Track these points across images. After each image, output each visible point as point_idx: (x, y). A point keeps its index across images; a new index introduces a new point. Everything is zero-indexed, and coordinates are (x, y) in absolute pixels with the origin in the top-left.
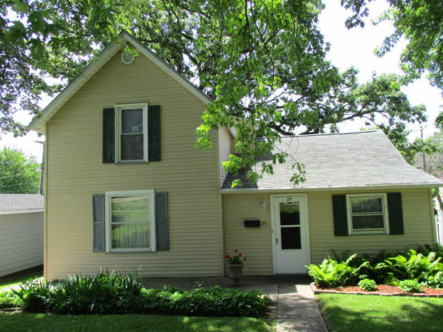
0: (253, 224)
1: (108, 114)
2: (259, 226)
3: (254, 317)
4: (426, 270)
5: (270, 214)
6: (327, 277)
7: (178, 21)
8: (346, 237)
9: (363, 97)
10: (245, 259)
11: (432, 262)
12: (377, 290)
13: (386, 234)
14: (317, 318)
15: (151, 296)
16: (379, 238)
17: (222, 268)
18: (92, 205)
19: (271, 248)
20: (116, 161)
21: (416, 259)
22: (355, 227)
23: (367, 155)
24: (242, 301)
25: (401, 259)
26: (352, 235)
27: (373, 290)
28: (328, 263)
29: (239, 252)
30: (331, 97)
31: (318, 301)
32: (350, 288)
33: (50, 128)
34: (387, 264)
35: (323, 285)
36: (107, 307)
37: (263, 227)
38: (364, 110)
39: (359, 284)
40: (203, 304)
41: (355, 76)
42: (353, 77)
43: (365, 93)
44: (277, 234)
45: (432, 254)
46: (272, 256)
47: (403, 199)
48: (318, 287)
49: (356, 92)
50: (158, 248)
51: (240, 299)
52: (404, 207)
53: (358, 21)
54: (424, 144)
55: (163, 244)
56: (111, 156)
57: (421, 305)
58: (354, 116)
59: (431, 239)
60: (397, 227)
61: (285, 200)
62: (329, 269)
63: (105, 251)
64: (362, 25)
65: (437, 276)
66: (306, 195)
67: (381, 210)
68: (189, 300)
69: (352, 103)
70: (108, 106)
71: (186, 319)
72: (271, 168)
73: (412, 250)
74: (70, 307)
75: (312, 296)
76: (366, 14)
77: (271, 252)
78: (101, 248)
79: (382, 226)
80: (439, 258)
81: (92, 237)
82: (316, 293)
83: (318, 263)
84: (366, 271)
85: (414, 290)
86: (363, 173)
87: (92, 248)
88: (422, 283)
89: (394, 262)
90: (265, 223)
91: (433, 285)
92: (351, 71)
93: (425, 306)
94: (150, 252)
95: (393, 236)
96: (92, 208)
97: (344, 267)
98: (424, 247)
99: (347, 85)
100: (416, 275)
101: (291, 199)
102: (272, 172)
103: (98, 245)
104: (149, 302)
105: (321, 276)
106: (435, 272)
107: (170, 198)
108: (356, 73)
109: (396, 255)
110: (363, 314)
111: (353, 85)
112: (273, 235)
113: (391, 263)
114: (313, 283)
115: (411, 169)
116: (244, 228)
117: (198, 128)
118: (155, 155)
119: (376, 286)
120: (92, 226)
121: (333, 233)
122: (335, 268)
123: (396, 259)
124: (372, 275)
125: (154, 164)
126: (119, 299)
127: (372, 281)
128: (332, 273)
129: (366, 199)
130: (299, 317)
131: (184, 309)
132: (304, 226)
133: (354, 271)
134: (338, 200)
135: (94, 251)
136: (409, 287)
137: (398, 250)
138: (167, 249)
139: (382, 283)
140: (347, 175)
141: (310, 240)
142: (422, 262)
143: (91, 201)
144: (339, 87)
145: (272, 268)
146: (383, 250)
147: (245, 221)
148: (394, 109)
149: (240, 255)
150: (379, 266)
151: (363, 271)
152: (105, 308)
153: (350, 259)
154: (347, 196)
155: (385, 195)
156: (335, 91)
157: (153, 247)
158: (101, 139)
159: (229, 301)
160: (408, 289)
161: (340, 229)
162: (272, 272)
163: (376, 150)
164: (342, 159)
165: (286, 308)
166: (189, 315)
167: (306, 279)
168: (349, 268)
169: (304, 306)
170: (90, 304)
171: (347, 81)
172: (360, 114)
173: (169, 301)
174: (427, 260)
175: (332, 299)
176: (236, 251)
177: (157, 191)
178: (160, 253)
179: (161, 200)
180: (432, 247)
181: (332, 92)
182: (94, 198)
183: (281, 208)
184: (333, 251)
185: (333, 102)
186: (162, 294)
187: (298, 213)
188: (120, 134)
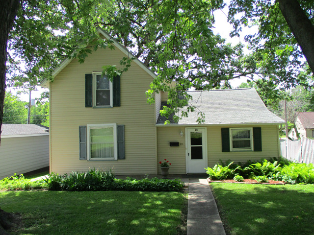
0: (174, 144)
1: (89, 77)
2: (178, 146)
3: (176, 191)
4: (271, 171)
5: (185, 139)
6: (216, 175)
7: (125, 9)
8: (229, 153)
9: (246, 64)
10: (170, 164)
11: (275, 166)
12: (244, 181)
13: (251, 151)
14: (209, 193)
15: (120, 182)
16: (247, 153)
17: (156, 169)
18: (78, 132)
19: (185, 159)
20: (93, 106)
21: (267, 164)
22: (234, 147)
23: (244, 104)
24: (170, 184)
25: (258, 165)
26: (232, 151)
27: (241, 181)
28: (217, 167)
29: (167, 160)
30: (226, 62)
31: (210, 186)
32: (229, 180)
33: (52, 85)
34: (250, 167)
35: (214, 178)
36: (98, 187)
37: (180, 146)
38: (247, 71)
39: (234, 178)
40: (150, 185)
41: (242, 49)
42: (240, 49)
43: (247, 62)
44: (189, 150)
45: (276, 162)
46: (185, 163)
47: (262, 131)
48: (211, 180)
49: (242, 59)
50: (119, 158)
51: (169, 183)
52: (262, 136)
53: (236, 34)
54: (285, 95)
55: (122, 156)
56: (90, 102)
57: (265, 187)
58: (240, 75)
59: (277, 154)
60: (258, 147)
61: (194, 131)
62: (218, 170)
63: (87, 159)
64: (239, 36)
65: (277, 174)
66: (206, 128)
67: (249, 137)
68: (141, 184)
69: (239, 67)
70: (88, 72)
71: (141, 193)
72: (187, 114)
73: (265, 160)
74: (76, 187)
75: (208, 184)
76: (241, 30)
77: (185, 161)
78: (84, 158)
79: (249, 146)
80: (279, 164)
81: (79, 151)
82: (210, 182)
83: (212, 167)
84: (239, 172)
85: (264, 181)
86: (240, 115)
87: (79, 158)
88: (269, 178)
89: (254, 166)
90: (182, 144)
91: (275, 179)
92: (239, 46)
93: (266, 188)
94: (114, 160)
95: (255, 152)
96: (78, 134)
97: (226, 169)
98: (273, 159)
99: (236, 54)
100: (266, 174)
101: (197, 130)
102: (187, 116)
103: (83, 156)
104: (120, 185)
105: (213, 174)
106: (276, 172)
107: (126, 128)
108: (243, 47)
109: (256, 163)
110: (233, 191)
111: (240, 55)
112: (186, 151)
113: (253, 167)
114: (208, 178)
115: (268, 113)
116: (169, 146)
117: (147, 92)
118: (117, 103)
119: (243, 179)
120: (79, 145)
121: (221, 150)
122: (221, 170)
123: (256, 165)
124: (241, 173)
125: (116, 108)
126: (103, 184)
127: (241, 176)
128: (219, 172)
129: (242, 131)
130: (200, 192)
131: (140, 188)
132: (205, 146)
133: (232, 171)
134: (225, 131)
135: (80, 159)
136: (261, 179)
137: (257, 160)
138: (124, 158)
139: (247, 178)
140: (230, 116)
141: (208, 154)
142: (270, 166)
143: (78, 130)
144: (231, 56)
145: (185, 170)
146: (250, 160)
147: (170, 143)
148: (266, 72)
149: (168, 161)
150: (246, 169)
151: (237, 171)
152: (96, 188)
153: (230, 164)
154: (230, 129)
155: (252, 128)
156: (229, 58)
157: (116, 157)
158: (84, 93)
159: (163, 184)
160: (260, 181)
161: (226, 148)
162: (186, 172)
163: (250, 101)
164: (229, 106)
165: (193, 189)
166: (142, 191)
167: (205, 176)
168: (229, 170)
169: (203, 188)
170: (87, 185)
171: (236, 52)
172: (244, 74)
173: (131, 184)
174: (273, 166)
175: (218, 185)
176: (165, 159)
177: (118, 124)
178: (119, 161)
179: (121, 130)
180: (277, 159)
181: (226, 59)
182: (80, 128)
183: (191, 135)
184: (220, 160)
185: (227, 65)
186: (127, 181)
187: (201, 138)
188: (96, 89)
